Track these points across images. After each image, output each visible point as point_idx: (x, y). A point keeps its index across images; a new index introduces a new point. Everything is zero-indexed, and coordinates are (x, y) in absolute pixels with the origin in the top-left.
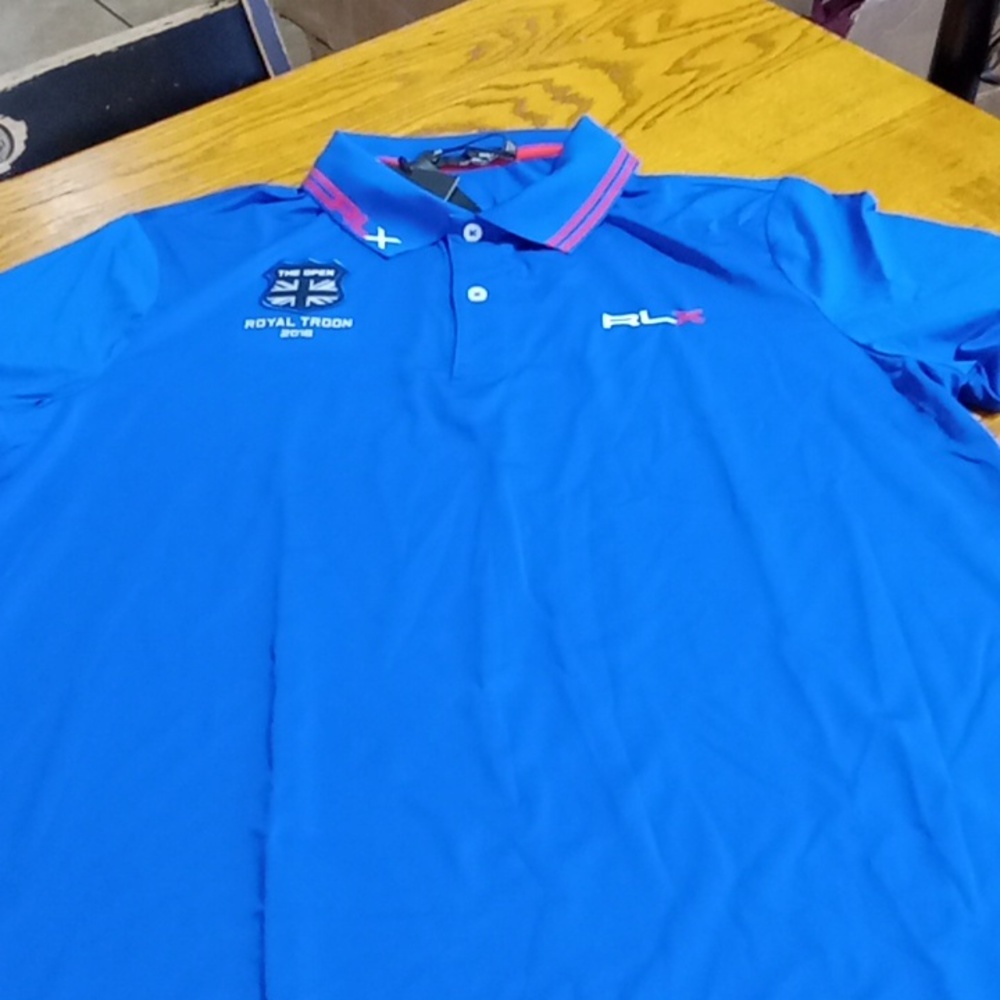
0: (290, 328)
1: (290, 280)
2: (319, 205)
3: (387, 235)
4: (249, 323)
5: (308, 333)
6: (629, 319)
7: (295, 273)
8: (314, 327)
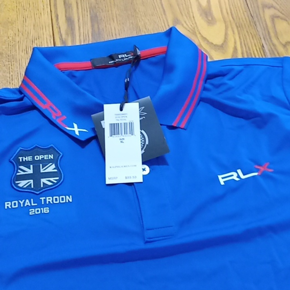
0: (34, 207)
1: (27, 164)
2: (32, 103)
3: (78, 128)
4: (7, 205)
5: (46, 210)
6: (232, 175)
7: (29, 158)
8: (49, 205)
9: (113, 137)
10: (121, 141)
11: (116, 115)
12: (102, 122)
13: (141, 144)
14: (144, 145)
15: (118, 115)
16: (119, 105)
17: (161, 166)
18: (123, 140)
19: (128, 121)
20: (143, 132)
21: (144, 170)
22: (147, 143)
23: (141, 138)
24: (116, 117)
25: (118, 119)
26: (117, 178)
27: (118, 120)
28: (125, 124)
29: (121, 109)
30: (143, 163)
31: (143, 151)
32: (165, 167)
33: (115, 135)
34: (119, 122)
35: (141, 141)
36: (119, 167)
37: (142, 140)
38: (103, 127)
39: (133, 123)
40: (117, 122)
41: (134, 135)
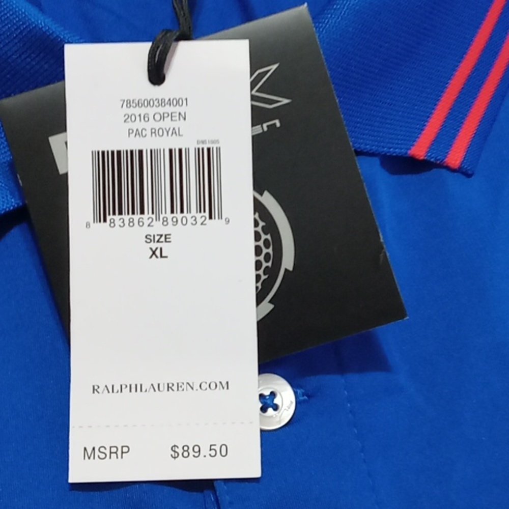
9: (113, 222)
10: (154, 246)
11: (129, 103)
12: (55, 141)
13: (258, 265)
14: (272, 273)
15: (139, 104)
16: (144, 48)
17: (354, 378)
18: (164, 245)
19: (189, 142)
20: (268, 200)
21: (267, 403)
22: (288, 262)
23: (257, 237)
24: (128, 118)
25: (138, 125)
26: (124, 450)
27: (138, 133)
28: (177, 157)
29: (157, 74)
30: (265, 366)
31: (267, 307)
32: (372, 379)
33: (120, 213)
34: (146, 144)
35: (258, 251)
36: (139, 388)
37: (261, 243)
38: (62, 171)
39: (218, 150)
40: (134, 144)
41: (220, 217)
